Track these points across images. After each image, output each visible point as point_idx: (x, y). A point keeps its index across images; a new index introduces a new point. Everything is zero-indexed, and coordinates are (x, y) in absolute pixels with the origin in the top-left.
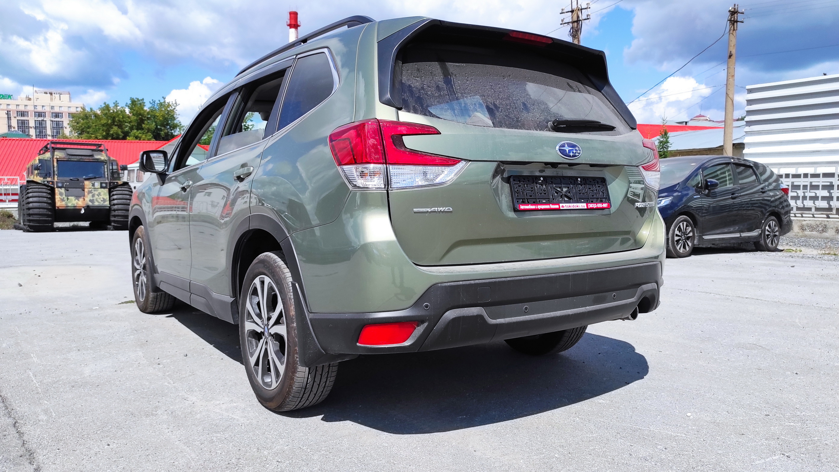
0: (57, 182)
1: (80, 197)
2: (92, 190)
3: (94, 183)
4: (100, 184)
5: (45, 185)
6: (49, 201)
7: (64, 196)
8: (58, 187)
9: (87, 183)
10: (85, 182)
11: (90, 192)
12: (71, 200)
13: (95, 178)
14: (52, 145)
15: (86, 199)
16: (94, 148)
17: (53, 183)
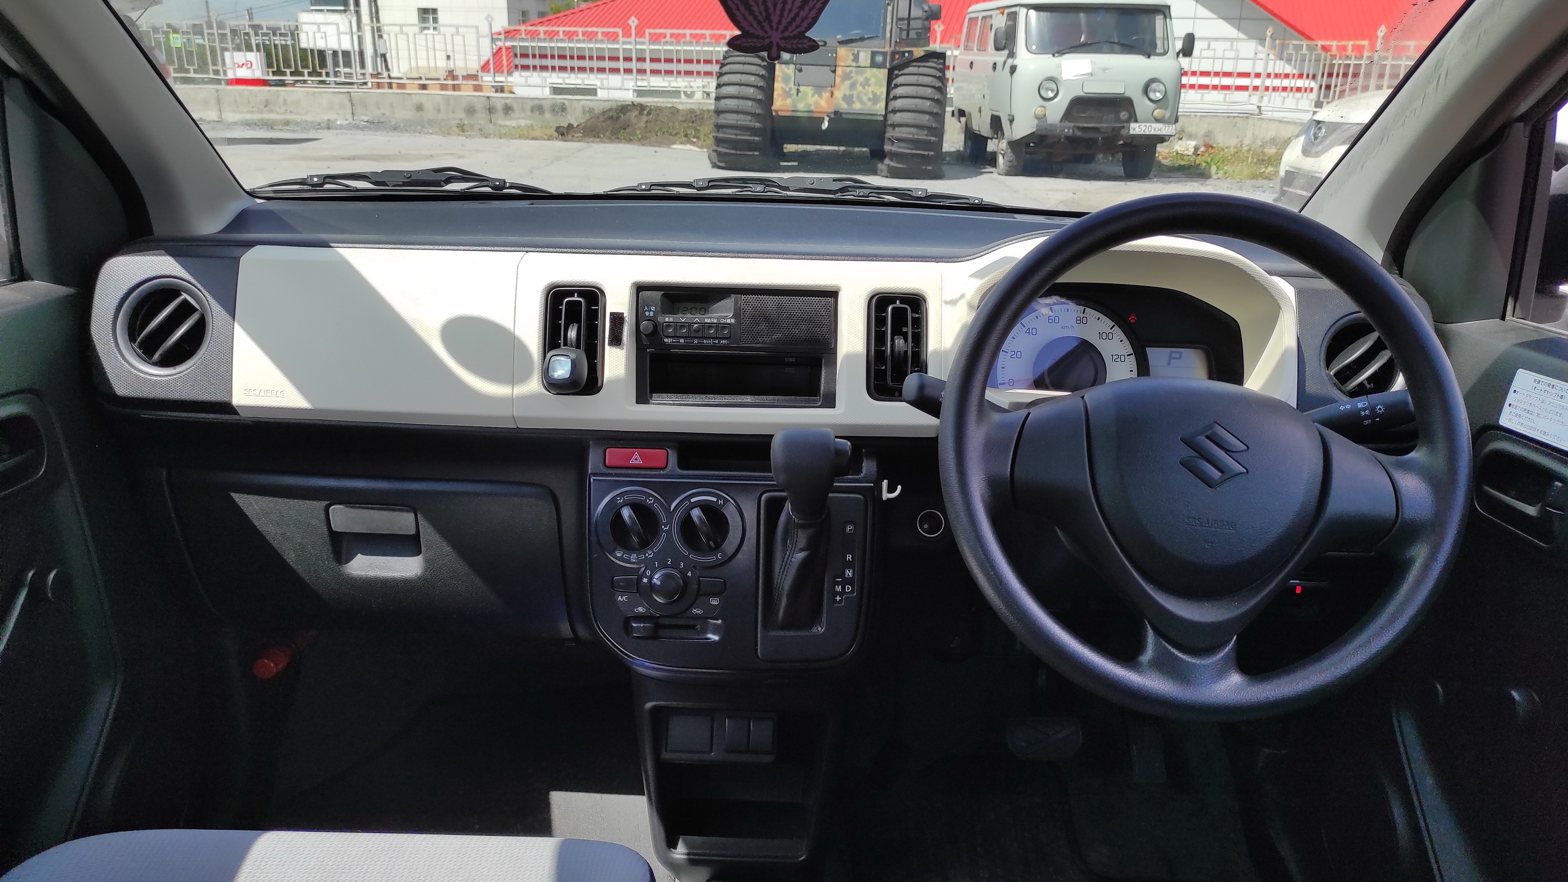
2: (851, 72)
3: (858, 52)
4: (869, 57)
9: (842, 51)
10: (838, 49)
11: (847, 77)
13: (862, 39)
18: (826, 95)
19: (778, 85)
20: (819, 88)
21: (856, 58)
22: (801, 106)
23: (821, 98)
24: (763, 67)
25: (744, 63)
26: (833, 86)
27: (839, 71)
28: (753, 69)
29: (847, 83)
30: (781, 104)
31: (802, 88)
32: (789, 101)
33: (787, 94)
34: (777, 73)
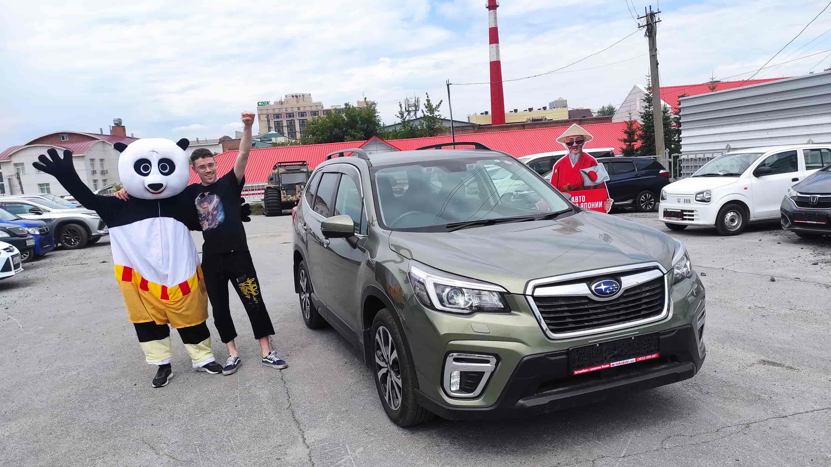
0: (282, 187)
1: (294, 195)
5: (275, 189)
6: (278, 198)
7: (285, 195)
8: (282, 190)
9: (297, 186)
11: (299, 192)
12: (289, 197)
14: (279, 164)
15: (297, 196)
16: (301, 163)
17: (279, 187)
18: (294, 196)
19: (282, 195)
20: (292, 196)
21: (301, 187)
22: (289, 200)
23: (293, 197)
24: (277, 192)
25: (272, 191)
26: (296, 194)
27: (297, 190)
28: (275, 192)
29: (299, 193)
30: (283, 199)
31: (288, 195)
32: (285, 199)
33: (285, 197)
34: (281, 192)
